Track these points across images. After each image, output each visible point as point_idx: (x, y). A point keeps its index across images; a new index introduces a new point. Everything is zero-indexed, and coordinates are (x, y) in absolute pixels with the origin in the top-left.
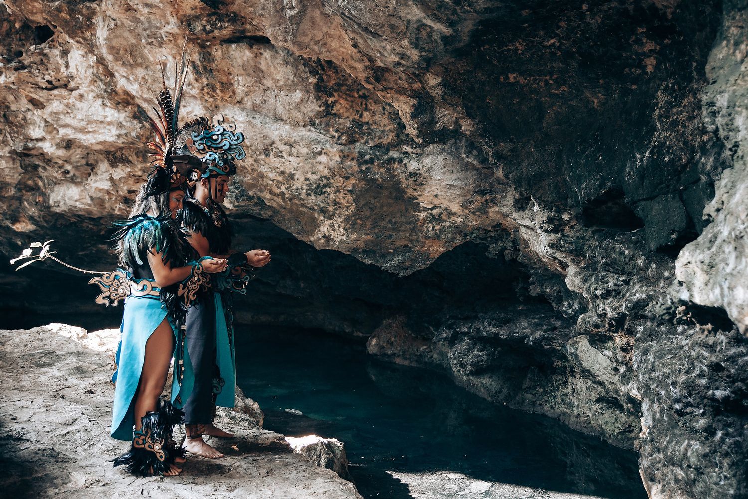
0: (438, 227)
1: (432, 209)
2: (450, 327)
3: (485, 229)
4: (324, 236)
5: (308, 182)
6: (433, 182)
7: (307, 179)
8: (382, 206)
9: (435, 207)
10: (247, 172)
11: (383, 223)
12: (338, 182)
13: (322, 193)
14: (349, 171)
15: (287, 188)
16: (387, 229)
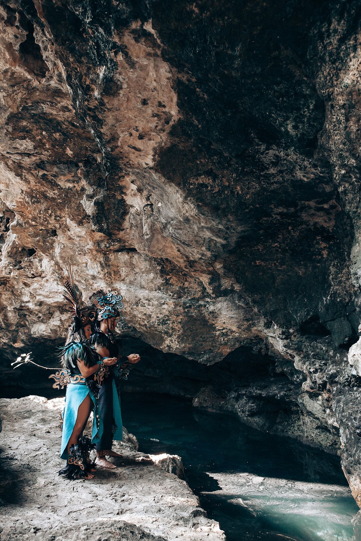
0: (226, 339)
1: (222, 330)
2: (236, 391)
3: (251, 339)
4: (168, 346)
5: (158, 319)
6: (222, 316)
7: (158, 317)
8: (197, 330)
9: (224, 329)
10: (127, 315)
11: (197, 338)
12: (174, 318)
13: (165, 324)
14: (179, 312)
15: (148, 322)
16: (199, 341)
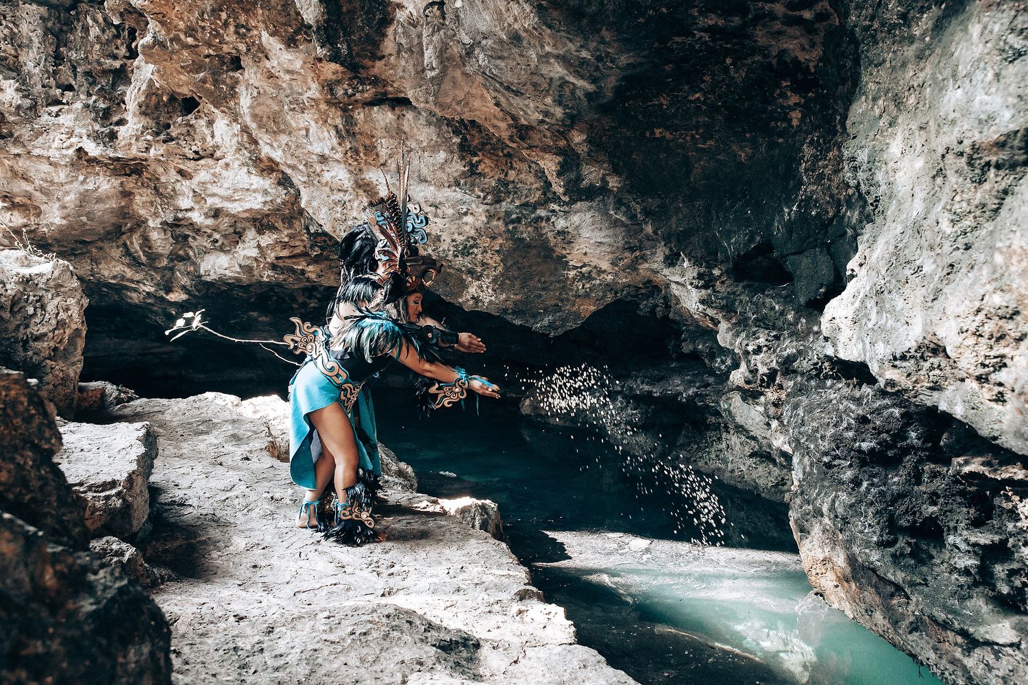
0: (588, 286)
1: (581, 267)
3: (636, 287)
4: (473, 298)
5: (454, 243)
6: (581, 240)
7: (453, 241)
8: (530, 266)
9: (584, 265)
11: (531, 283)
12: (485, 242)
13: (469, 254)
14: (496, 232)
15: (434, 250)
16: (535, 288)
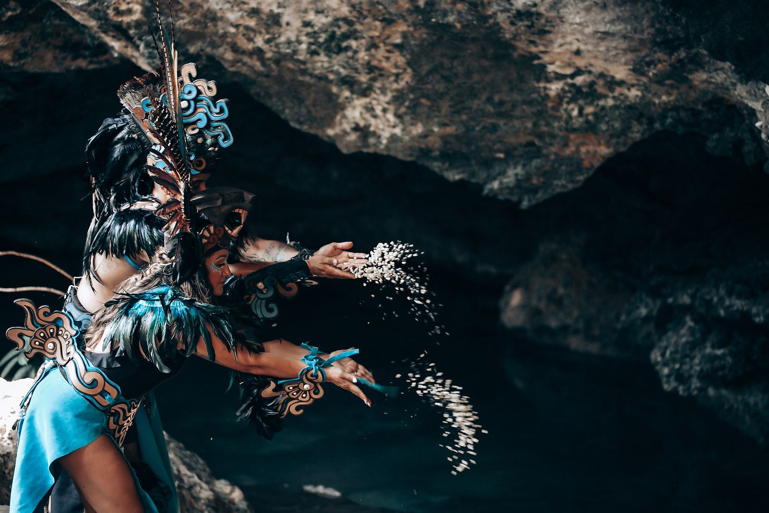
0: (589, 110)
1: (573, 76)
3: (692, 110)
4: (357, 128)
5: (309, 30)
6: (566, 28)
7: (307, 24)
8: (469, 74)
9: (578, 72)
10: (182, 10)
11: (475, 104)
12: (375, 29)
13: (340, 50)
14: (392, 10)
15: (268, 41)
16: (484, 114)
